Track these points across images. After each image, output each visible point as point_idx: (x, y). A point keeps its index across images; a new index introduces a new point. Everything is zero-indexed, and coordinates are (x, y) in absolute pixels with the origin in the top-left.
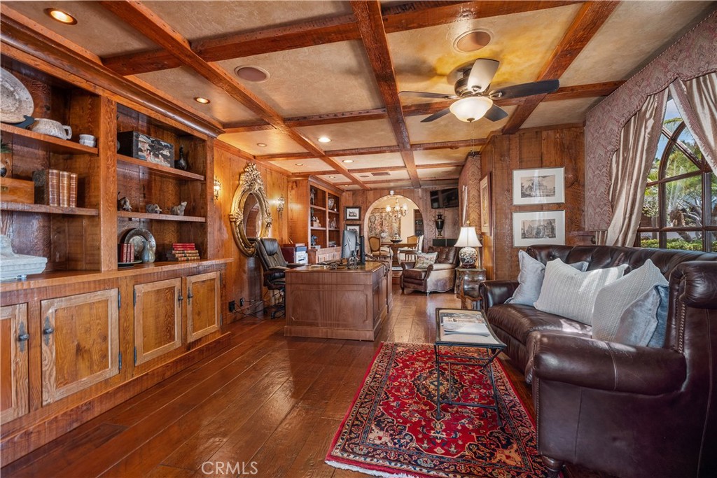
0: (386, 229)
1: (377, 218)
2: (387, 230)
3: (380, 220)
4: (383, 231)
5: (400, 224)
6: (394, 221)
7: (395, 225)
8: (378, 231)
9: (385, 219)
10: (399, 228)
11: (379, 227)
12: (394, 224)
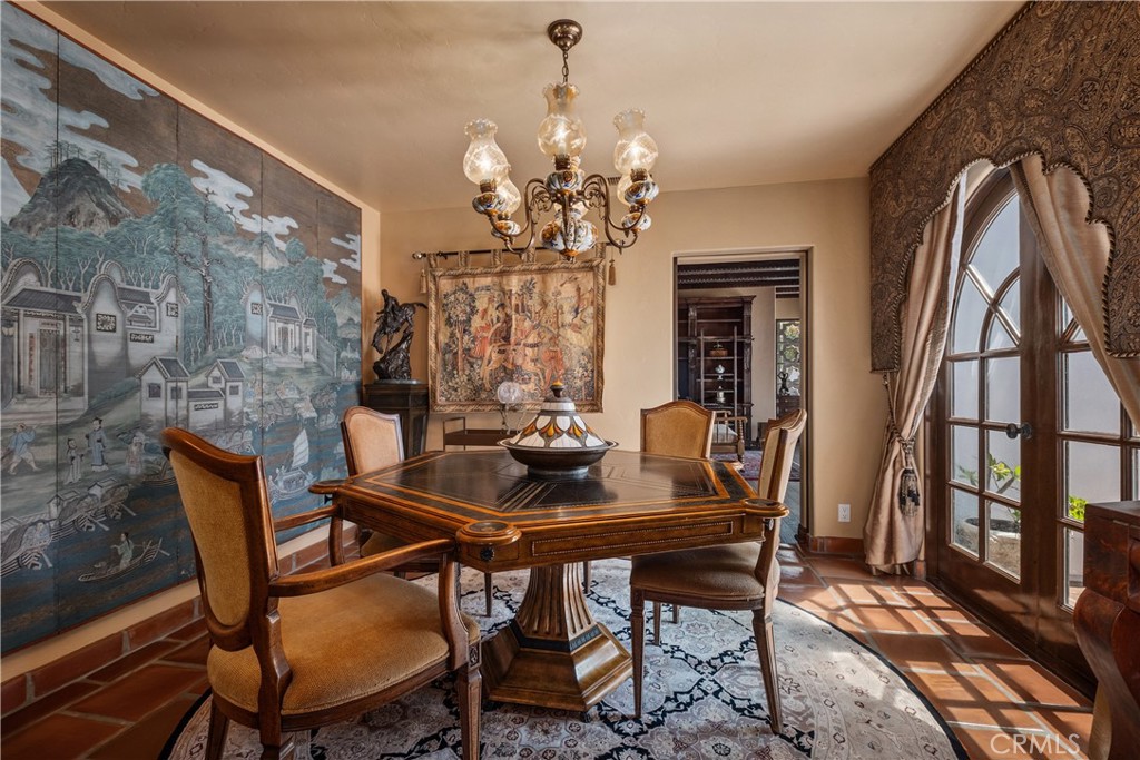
0: (525, 358)
1: (481, 304)
2: (529, 367)
3: (493, 313)
4: (509, 373)
5: (600, 333)
6: (568, 318)
7: (576, 342)
8: (484, 371)
9: (522, 309)
10: (597, 354)
11: (490, 351)
12: (570, 334)
